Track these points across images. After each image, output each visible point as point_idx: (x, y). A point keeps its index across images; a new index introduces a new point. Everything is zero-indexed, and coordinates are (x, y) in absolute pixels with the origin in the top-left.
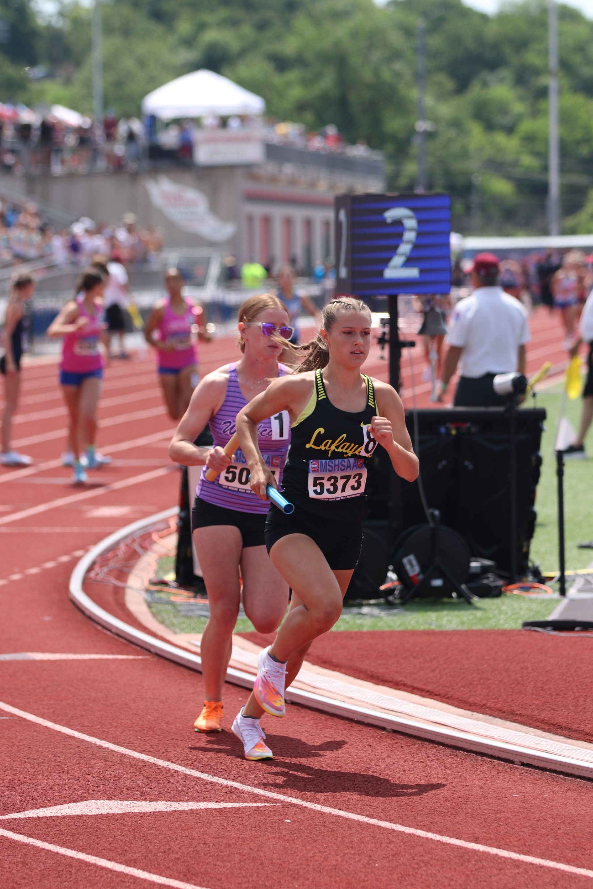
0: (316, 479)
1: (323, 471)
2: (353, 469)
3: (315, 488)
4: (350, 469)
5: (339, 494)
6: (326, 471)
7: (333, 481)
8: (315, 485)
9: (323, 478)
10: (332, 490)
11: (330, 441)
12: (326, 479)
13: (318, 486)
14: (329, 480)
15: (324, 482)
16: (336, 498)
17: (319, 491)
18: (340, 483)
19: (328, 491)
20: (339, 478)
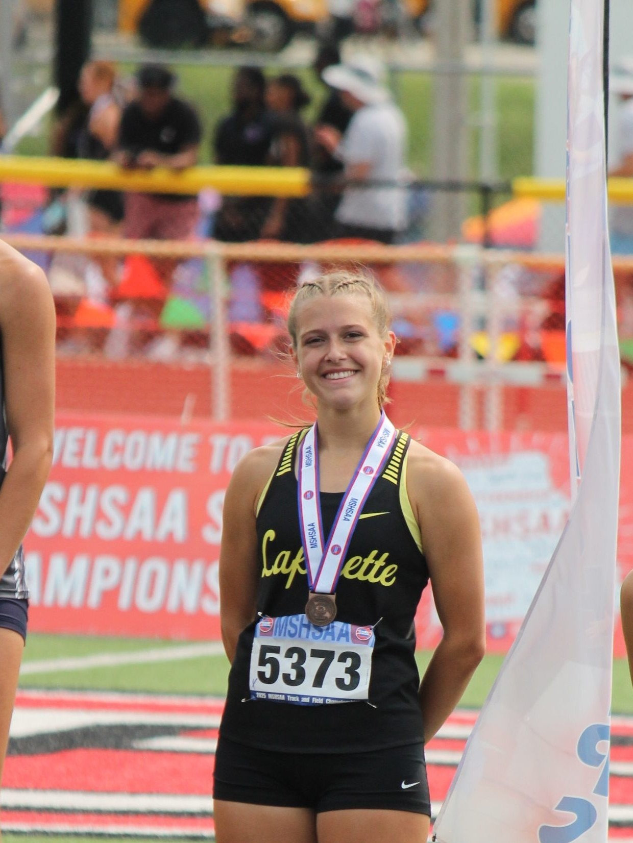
0: (265, 649)
1: (280, 635)
2: (339, 639)
3: (262, 669)
4: (333, 639)
5: (306, 691)
6: (285, 635)
7: (295, 657)
8: (262, 662)
9: (276, 650)
10: (293, 677)
11: (287, 554)
12: (283, 651)
13: (269, 666)
14: (289, 654)
15: (280, 657)
16: (300, 697)
17: (268, 675)
18: (312, 666)
19: (287, 678)
20: (308, 653)
